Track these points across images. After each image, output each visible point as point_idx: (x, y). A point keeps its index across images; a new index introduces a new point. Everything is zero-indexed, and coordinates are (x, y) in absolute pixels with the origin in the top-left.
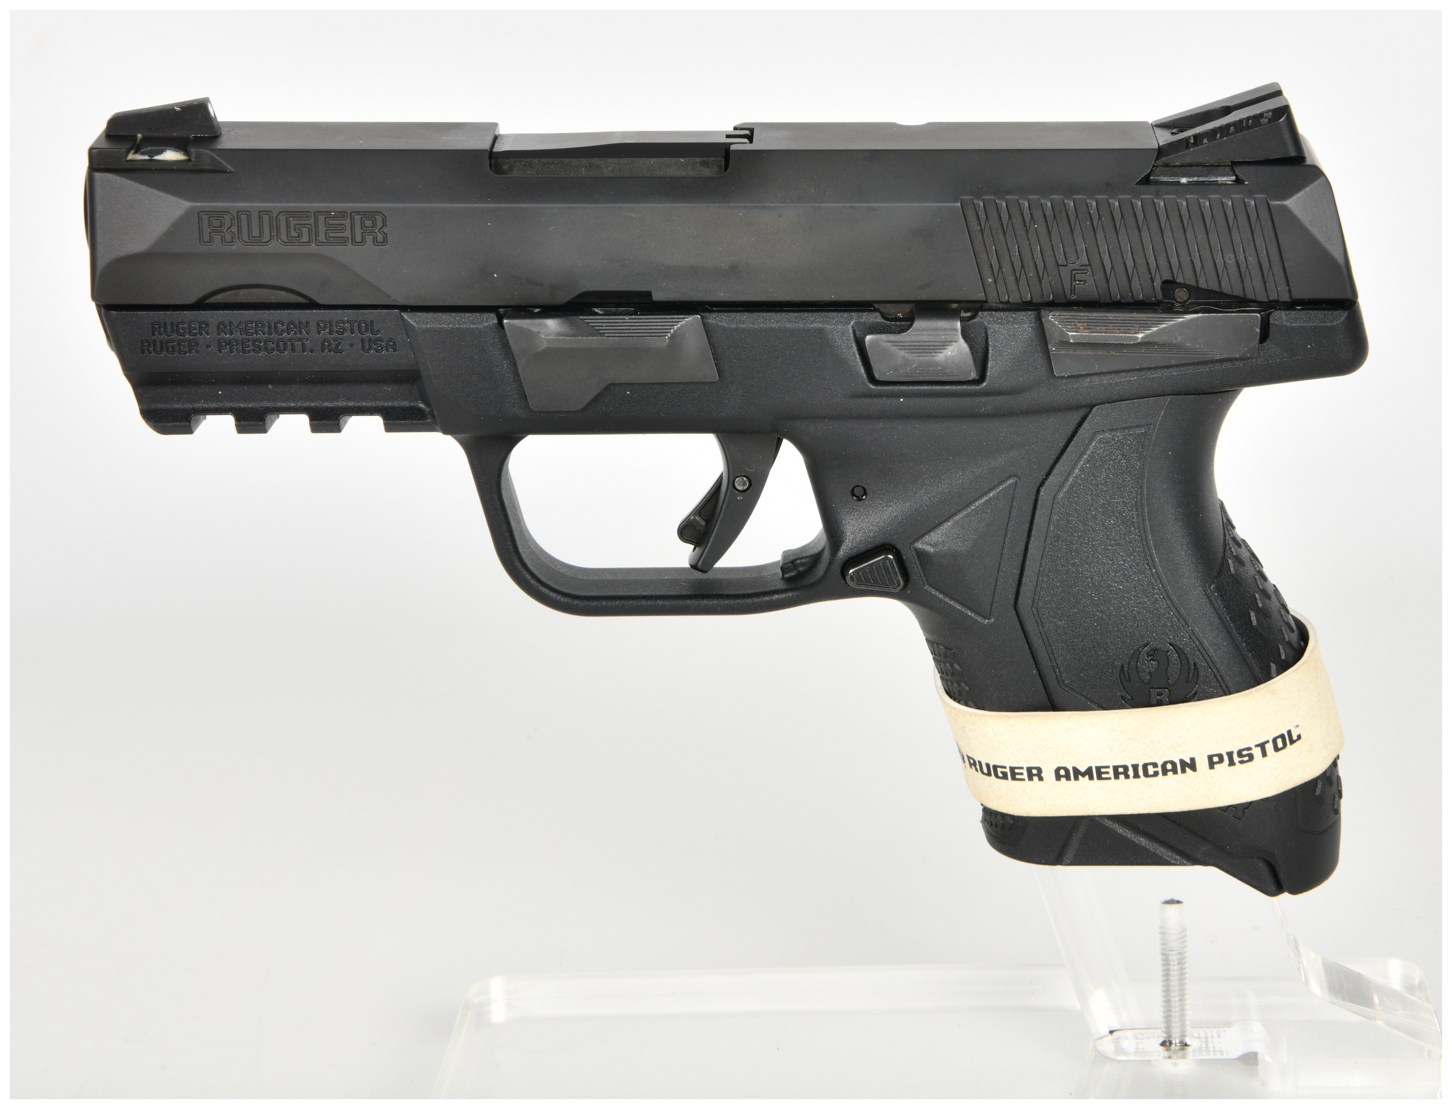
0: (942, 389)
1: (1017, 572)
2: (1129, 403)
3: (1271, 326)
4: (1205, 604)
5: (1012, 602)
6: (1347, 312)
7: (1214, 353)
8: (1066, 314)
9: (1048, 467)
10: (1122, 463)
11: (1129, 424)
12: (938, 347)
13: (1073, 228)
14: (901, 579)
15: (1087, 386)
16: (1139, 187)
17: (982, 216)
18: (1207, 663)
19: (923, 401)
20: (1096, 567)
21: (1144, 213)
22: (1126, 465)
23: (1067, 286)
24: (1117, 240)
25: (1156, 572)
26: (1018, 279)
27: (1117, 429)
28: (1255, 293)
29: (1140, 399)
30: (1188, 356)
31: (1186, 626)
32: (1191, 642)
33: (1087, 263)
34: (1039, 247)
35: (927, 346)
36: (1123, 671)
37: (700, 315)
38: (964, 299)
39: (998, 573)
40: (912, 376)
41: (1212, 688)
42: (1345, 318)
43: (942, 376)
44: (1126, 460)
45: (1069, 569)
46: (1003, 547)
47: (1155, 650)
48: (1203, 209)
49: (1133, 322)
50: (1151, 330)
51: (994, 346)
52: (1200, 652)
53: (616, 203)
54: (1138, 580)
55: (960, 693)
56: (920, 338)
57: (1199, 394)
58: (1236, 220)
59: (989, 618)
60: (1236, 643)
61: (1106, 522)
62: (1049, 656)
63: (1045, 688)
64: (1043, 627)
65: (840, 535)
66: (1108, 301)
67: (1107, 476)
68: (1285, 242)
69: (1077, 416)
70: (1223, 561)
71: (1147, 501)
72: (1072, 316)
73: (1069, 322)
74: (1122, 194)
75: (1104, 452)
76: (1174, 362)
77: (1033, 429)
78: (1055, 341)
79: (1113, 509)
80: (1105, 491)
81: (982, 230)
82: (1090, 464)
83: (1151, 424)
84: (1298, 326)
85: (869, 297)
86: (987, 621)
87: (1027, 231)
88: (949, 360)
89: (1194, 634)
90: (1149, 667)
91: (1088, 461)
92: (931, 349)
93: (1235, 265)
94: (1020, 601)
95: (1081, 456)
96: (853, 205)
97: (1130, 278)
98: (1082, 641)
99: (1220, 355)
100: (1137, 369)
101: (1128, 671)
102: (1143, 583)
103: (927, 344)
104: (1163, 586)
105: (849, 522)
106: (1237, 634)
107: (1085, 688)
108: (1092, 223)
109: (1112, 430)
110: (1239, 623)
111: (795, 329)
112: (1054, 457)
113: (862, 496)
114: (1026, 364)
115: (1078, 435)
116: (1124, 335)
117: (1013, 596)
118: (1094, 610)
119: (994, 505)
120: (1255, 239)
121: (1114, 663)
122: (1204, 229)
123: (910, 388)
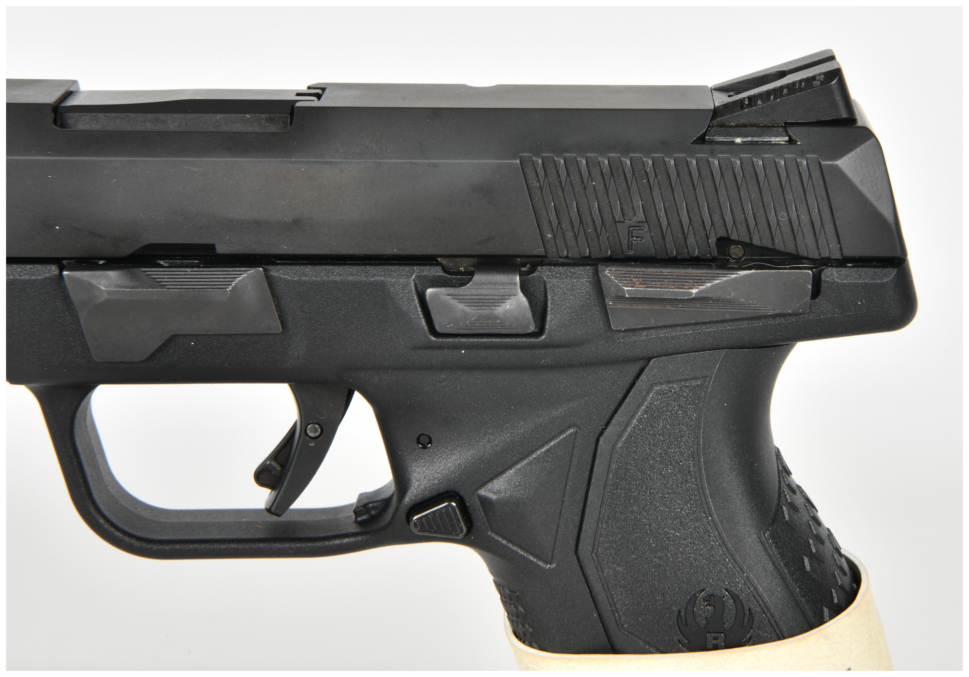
0: (501, 342)
1: (577, 519)
2: (685, 356)
3: (823, 282)
4: (759, 551)
5: (573, 547)
6: (896, 270)
7: (767, 308)
8: (623, 269)
9: (607, 418)
10: (679, 414)
11: (685, 377)
12: (497, 301)
13: (630, 186)
14: (463, 526)
15: (644, 340)
16: (694, 146)
17: (541, 173)
18: (762, 608)
19: (483, 353)
20: (654, 514)
21: (699, 172)
22: (683, 416)
23: (624, 242)
24: (673, 198)
25: (712, 520)
26: (577, 235)
27: (673, 381)
28: (807, 250)
29: (695, 352)
30: (741, 311)
31: (741, 573)
32: (746, 588)
33: (644, 220)
34: (596, 204)
35: (486, 299)
36: (680, 616)
37: (262, 267)
38: (524, 254)
39: (559, 519)
40: (472, 329)
41: (766, 632)
42: (895, 275)
43: (501, 329)
44: (683, 411)
45: (627, 517)
46: (564, 494)
47: (711, 595)
48: (756, 168)
49: (687, 277)
50: (705, 285)
51: (553, 300)
52: (754, 597)
54: (695, 527)
56: (480, 292)
57: (753, 348)
58: (789, 179)
59: (551, 564)
60: (789, 589)
61: (663, 471)
62: (608, 600)
63: (605, 631)
64: (603, 573)
65: (406, 481)
66: (665, 256)
67: (664, 427)
68: (836, 201)
69: (635, 368)
70: (778, 509)
71: (703, 451)
72: (627, 271)
73: (625, 277)
74: (678, 153)
75: (661, 403)
76: (728, 317)
77: (592, 380)
78: (612, 296)
79: (670, 458)
80: (662, 441)
81: (541, 187)
82: (647, 415)
83: (707, 377)
84: (849, 283)
85: (431, 251)
86: (549, 566)
87: (585, 188)
88: (508, 313)
89: (749, 580)
90: (705, 612)
91: (646, 412)
92: (490, 303)
93: (788, 223)
94: (580, 546)
95: (639, 407)
96: (414, 160)
97: (686, 234)
98: (640, 586)
99: (773, 310)
100: (693, 323)
101: (685, 616)
102: (700, 530)
103: (487, 297)
104: (718, 533)
105: (415, 470)
106: (791, 579)
107: (644, 632)
108: (649, 181)
109: (668, 382)
110: (793, 569)
111: (358, 282)
112: (613, 408)
113: (428, 444)
114: (584, 318)
115: (635, 386)
116: (678, 290)
117: (574, 542)
118: (652, 556)
119: (555, 454)
120: (807, 198)
121: (671, 608)
122: (757, 188)
123: (471, 340)
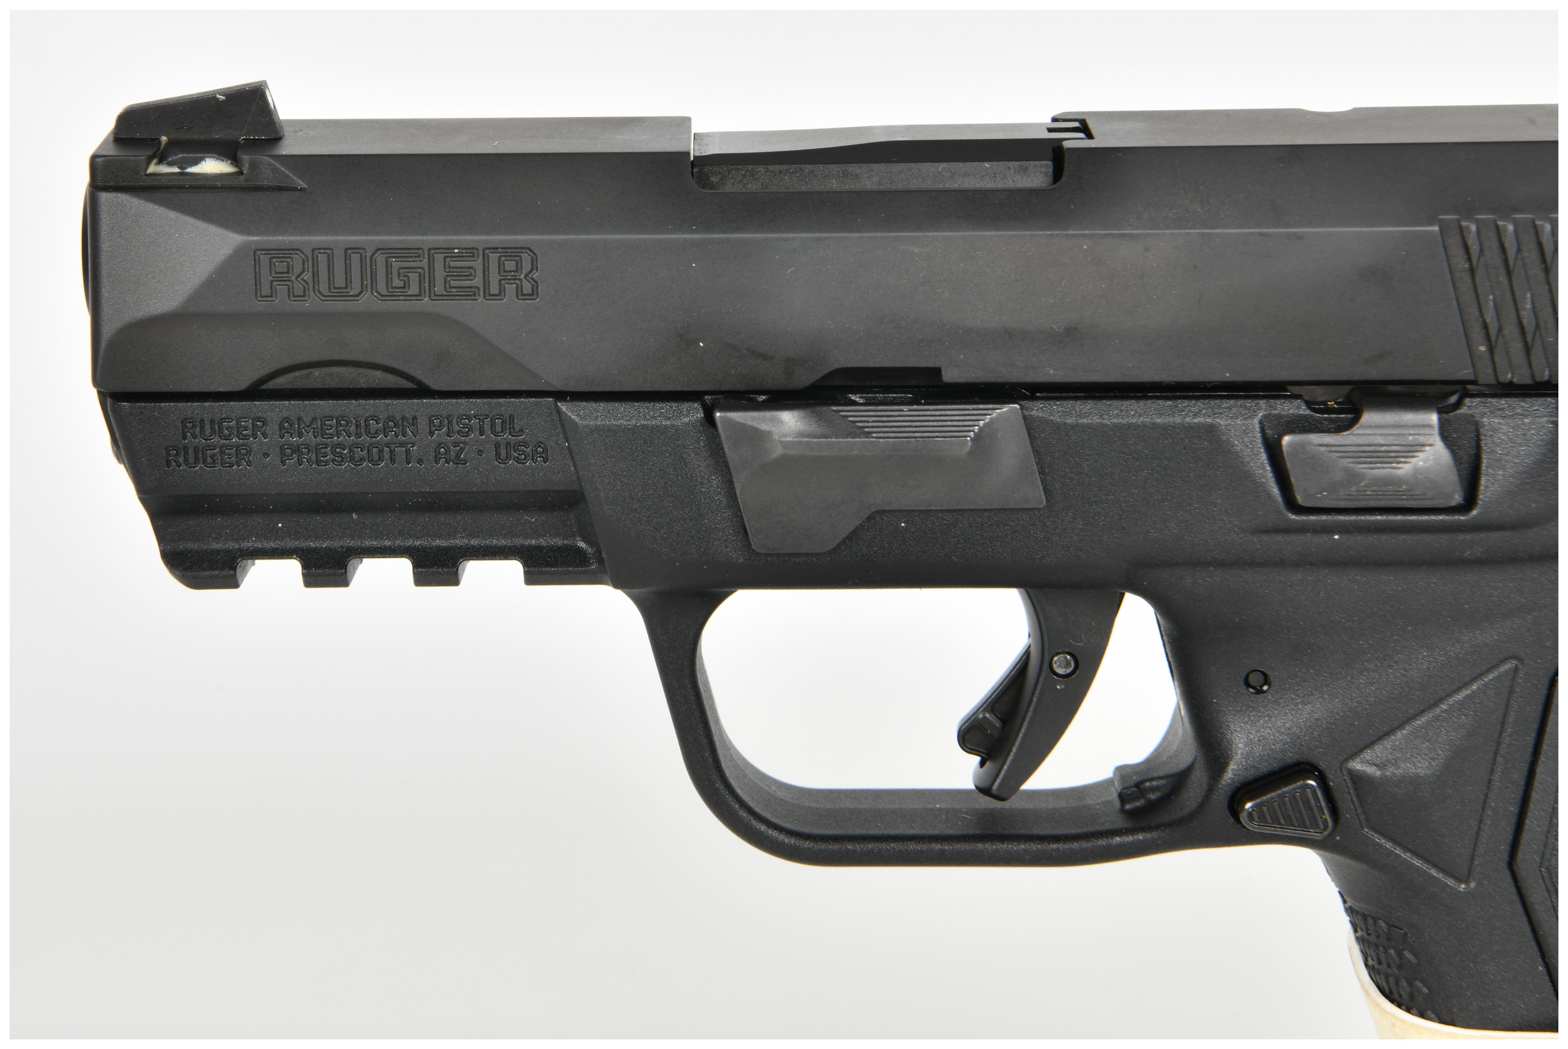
0: (1402, 520)
5: (1505, 857)
12: (1401, 454)
14: (1328, 818)
17: (1474, 247)
19: (1373, 540)
26: (1531, 346)
35: (1384, 452)
37: (1019, 405)
38: (1443, 378)
39: (1483, 810)
40: (1360, 500)
43: (1408, 500)
46: (1492, 769)
51: (1491, 452)
53: (890, 231)
55: (1412, 997)
56: (1372, 440)
59: (1467, 882)
81: (1472, 269)
85: (1281, 375)
86: (1463, 886)
88: (1418, 474)
92: (1391, 457)
94: (1520, 855)
96: (1265, 230)
103: (1384, 448)
111: (1169, 426)
113: (1263, 686)
117: (1508, 847)
119: (1479, 703)
123: (1352, 517)
